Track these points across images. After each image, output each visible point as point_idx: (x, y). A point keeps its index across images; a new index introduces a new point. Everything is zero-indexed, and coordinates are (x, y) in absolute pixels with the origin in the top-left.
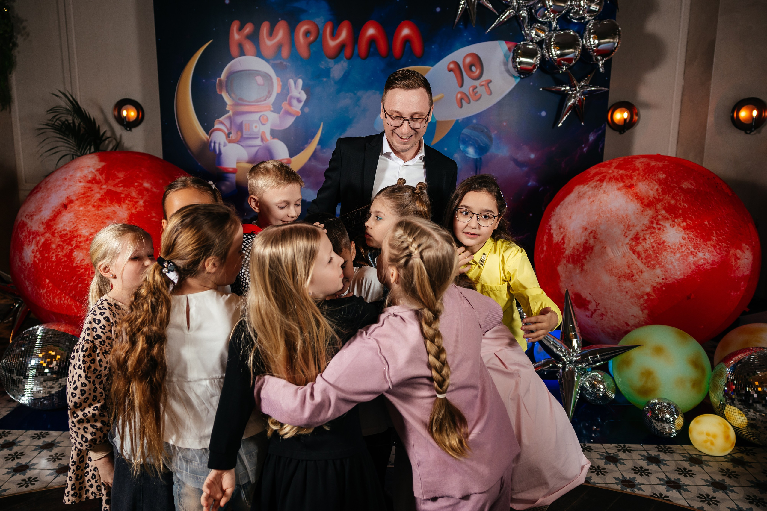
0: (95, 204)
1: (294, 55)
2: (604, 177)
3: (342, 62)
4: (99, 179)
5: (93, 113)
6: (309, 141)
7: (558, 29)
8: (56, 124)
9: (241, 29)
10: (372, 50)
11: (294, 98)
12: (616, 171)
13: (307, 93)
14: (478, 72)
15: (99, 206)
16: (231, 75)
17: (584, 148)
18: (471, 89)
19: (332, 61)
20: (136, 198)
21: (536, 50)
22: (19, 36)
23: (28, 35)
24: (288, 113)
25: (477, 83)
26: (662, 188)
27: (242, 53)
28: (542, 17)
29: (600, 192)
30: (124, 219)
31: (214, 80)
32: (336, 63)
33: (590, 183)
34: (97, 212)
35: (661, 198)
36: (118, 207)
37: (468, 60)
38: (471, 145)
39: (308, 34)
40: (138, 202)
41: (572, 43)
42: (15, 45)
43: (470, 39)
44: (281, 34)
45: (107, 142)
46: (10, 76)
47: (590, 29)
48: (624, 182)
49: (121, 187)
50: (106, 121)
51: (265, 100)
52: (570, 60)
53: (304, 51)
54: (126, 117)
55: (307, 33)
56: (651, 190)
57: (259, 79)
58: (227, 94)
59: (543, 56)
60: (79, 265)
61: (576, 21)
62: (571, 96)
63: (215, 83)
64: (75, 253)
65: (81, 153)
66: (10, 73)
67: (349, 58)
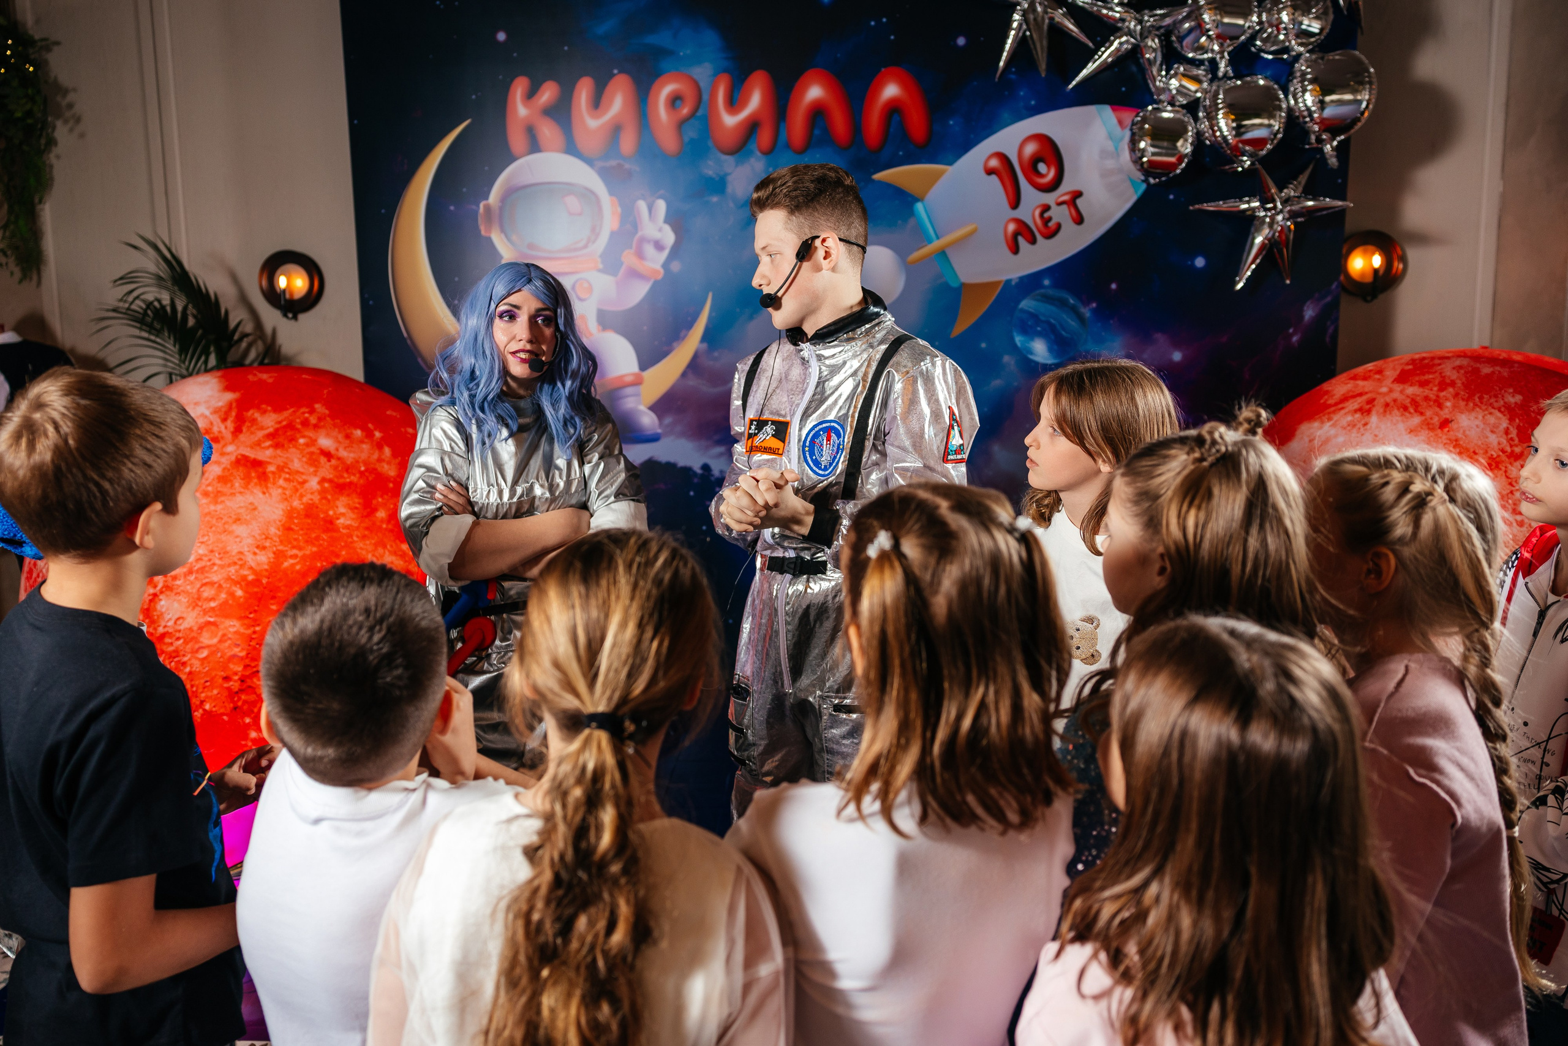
0: (210, 489)
1: (648, 149)
2: (1371, 401)
3: (752, 160)
4: (220, 432)
5: (215, 283)
6: (682, 334)
7: (1231, 74)
8: (133, 307)
9: (531, 94)
10: (817, 132)
11: (649, 241)
12: (1398, 387)
13: (677, 229)
14: (1052, 174)
15: (218, 493)
16: (510, 192)
17: (1292, 335)
18: (1037, 213)
19: (729, 160)
20: (302, 473)
21: (1183, 122)
22: (59, 123)
23: (78, 120)
24: (634, 274)
25: (1050, 198)
26: (1518, 428)
27: (535, 147)
28: (1195, 50)
29: (1364, 438)
30: (275, 521)
31: (474, 207)
32: (738, 163)
33: (1336, 417)
34: (212, 508)
35: (1517, 450)
36: (261, 495)
37: (1030, 149)
38: (1040, 335)
39: (678, 103)
40: (304, 482)
41: (1265, 105)
42: (52, 142)
43: (1033, 103)
44: (618, 102)
45: (244, 344)
46: (39, 207)
47: (1304, 74)
48: (1422, 414)
49: (268, 448)
50: (244, 299)
51: (586, 246)
52: (1259, 143)
53: (668, 140)
54: (284, 291)
55: (675, 100)
56: (1492, 432)
57: (572, 202)
58: (503, 236)
59: (1199, 135)
60: (170, 630)
61: (1270, 57)
62: (1264, 222)
63: (476, 212)
64: (163, 603)
65: (187, 369)
66: (40, 202)
67: (768, 152)
